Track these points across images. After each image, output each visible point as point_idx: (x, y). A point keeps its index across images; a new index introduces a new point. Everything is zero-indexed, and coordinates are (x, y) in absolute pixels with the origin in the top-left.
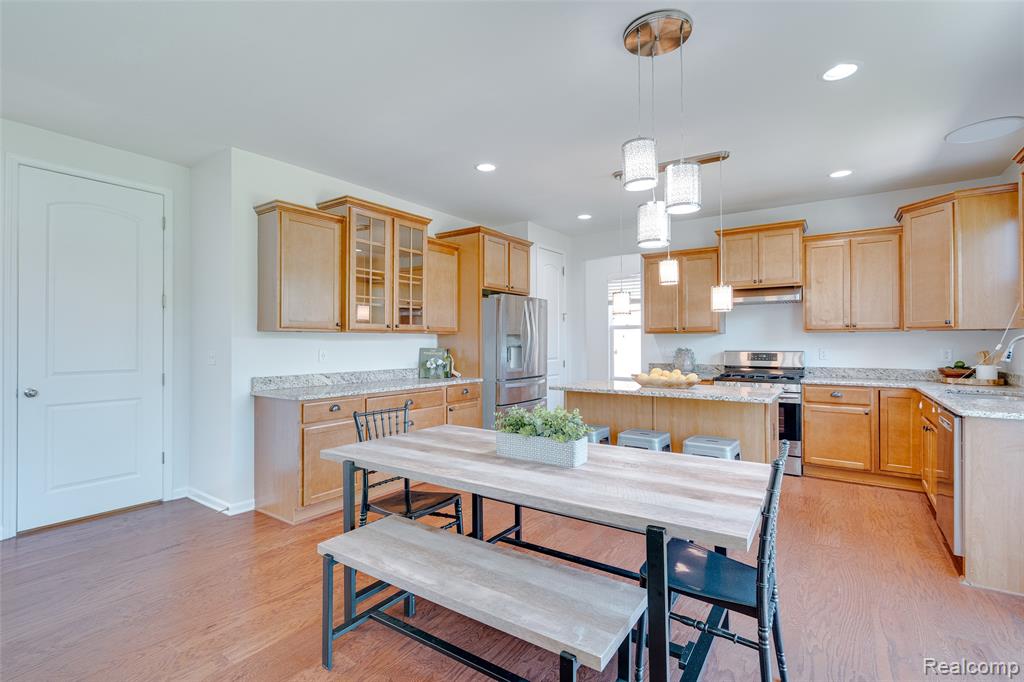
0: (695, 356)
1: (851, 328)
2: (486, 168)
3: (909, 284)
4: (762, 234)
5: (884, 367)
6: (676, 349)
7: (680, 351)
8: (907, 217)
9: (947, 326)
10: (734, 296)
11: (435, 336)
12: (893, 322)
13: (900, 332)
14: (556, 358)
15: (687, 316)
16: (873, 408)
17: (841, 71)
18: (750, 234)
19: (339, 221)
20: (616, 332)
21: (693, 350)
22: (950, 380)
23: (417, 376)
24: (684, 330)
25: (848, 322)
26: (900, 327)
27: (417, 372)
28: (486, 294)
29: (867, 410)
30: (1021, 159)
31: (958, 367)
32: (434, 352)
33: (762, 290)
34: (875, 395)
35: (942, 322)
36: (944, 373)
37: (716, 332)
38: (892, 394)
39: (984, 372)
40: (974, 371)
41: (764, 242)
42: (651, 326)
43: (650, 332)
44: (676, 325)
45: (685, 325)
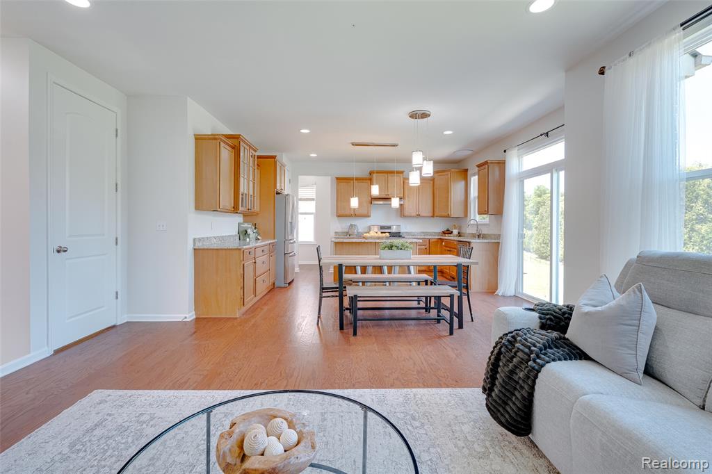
1: (419, 215)
3: (437, 200)
4: (389, 175)
6: (349, 224)
7: (351, 225)
8: (436, 175)
9: (448, 216)
10: (399, 201)
11: (242, 215)
12: (431, 214)
13: (432, 218)
15: (361, 209)
16: (427, 246)
17: (448, 133)
18: (384, 174)
19: (234, 148)
21: (358, 225)
22: (446, 235)
23: (238, 239)
24: (356, 215)
25: (417, 213)
26: (433, 216)
27: (238, 237)
28: (278, 193)
30: (479, 166)
31: (448, 230)
32: (246, 225)
33: (388, 199)
34: (428, 241)
35: (446, 214)
36: (444, 233)
37: (369, 216)
38: (433, 240)
39: (455, 232)
40: (452, 232)
41: (390, 178)
42: (340, 213)
43: (338, 216)
44: (352, 213)
45: (356, 213)
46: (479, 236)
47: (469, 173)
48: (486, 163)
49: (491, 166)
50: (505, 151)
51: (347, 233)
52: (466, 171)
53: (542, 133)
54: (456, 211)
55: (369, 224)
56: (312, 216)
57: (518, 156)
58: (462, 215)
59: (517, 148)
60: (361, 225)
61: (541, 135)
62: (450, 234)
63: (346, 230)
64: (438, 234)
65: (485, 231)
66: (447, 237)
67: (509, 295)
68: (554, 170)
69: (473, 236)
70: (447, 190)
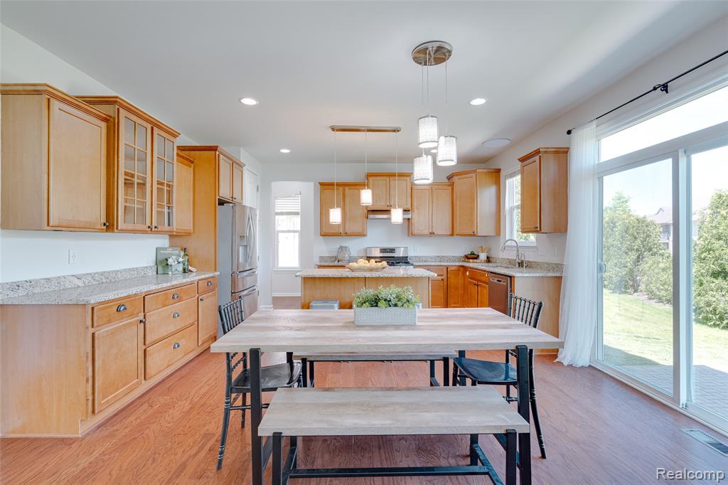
0: (351, 251)
1: (432, 234)
2: (249, 102)
3: (457, 213)
4: (391, 178)
6: (339, 246)
7: (341, 247)
8: (455, 178)
9: (474, 235)
10: (404, 214)
11: (167, 237)
12: (449, 232)
13: (450, 238)
15: (347, 225)
16: (444, 277)
17: (478, 102)
18: (385, 178)
19: (105, 120)
20: (280, 234)
21: (350, 247)
22: (471, 260)
23: (155, 273)
24: (346, 235)
25: (430, 231)
26: (452, 235)
27: (155, 269)
28: (221, 203)
29: (443, 277)
30: (522, 160)
31: (472, 254)
32: (170, 251)
33: (387, 211)
34: (445, 270)
35: (470, 232)
36: (467, 257)
37: (364, 235)
38: (453, 268)
39: (483, 256)
40: (478, 256)
41: (392, 183)
42: (326, 231)
43: (323, 235)
44: (341, 231)
45: (347, 231)
46: (521, 264)
47: (503, 174)
48: (537, 152)
49: (544, 157)
50: (569, 132)
51: (335, 258)
52: (498, 171)
53: (655, 84)
54: (484, 227)
55: (366, 246)
56: (297, 234)
57: (597, 137)
58: (492, 233)
59: (595, 123)
60: (354, 246)
61: (655, 89)
62: (476, 258)
63: (334, 254)
64: (459, 259)
65: (529, 257)
66: (471, 264)
67: (580, 365)
68: (681, 153)
69: (511, 263)
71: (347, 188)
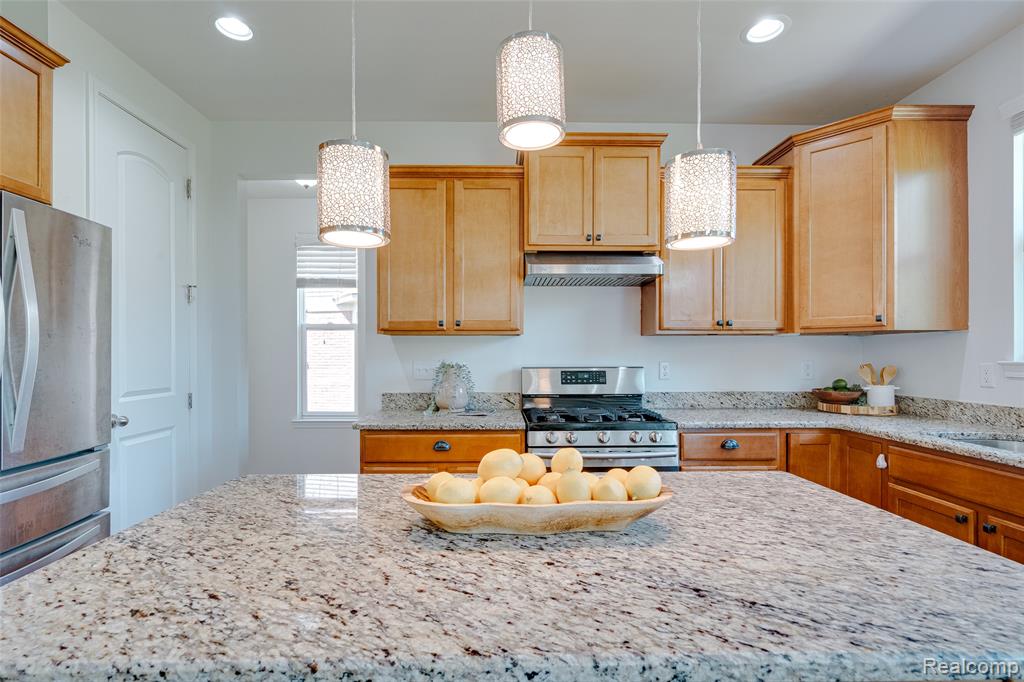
0: (473, 379)
1: (723, 326)
4: (601, 151)
5: (741, 390)
6: (438, 365)
7: (445, 368)
9: (877, 328)
12: (776, 323)
14: (168, 390)
15: (462, 298)
16: (779, 464)
18: (579, 150)
20: (310, 335)
21: (471, 366)
22: (845, 409)
24: (459, 329)
25: (719, 318)
26: (787, 327)
31: (839, 386)
34: (779, 441)
35: (865, 319)
36: (826, 398)
37: (514, 332)
38: (805, 437)
39: (882, 396)
40: (866, 395)
41: (603, 166)
42: (399, 315)
43: (385, 331)
44: (444, 316)
45: (462, 318)
51: (427, 400)
52: (959, 116)
55: (519, 364)
60: (484, 365)
62: (854, 402)
63: (425, 386)
70: (875, 211)
71: (459, 184)
